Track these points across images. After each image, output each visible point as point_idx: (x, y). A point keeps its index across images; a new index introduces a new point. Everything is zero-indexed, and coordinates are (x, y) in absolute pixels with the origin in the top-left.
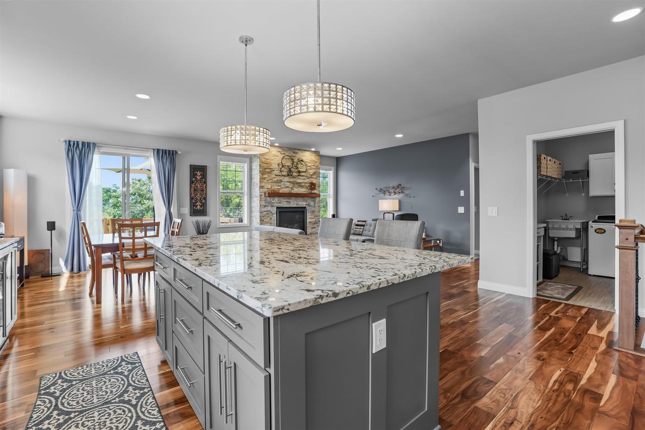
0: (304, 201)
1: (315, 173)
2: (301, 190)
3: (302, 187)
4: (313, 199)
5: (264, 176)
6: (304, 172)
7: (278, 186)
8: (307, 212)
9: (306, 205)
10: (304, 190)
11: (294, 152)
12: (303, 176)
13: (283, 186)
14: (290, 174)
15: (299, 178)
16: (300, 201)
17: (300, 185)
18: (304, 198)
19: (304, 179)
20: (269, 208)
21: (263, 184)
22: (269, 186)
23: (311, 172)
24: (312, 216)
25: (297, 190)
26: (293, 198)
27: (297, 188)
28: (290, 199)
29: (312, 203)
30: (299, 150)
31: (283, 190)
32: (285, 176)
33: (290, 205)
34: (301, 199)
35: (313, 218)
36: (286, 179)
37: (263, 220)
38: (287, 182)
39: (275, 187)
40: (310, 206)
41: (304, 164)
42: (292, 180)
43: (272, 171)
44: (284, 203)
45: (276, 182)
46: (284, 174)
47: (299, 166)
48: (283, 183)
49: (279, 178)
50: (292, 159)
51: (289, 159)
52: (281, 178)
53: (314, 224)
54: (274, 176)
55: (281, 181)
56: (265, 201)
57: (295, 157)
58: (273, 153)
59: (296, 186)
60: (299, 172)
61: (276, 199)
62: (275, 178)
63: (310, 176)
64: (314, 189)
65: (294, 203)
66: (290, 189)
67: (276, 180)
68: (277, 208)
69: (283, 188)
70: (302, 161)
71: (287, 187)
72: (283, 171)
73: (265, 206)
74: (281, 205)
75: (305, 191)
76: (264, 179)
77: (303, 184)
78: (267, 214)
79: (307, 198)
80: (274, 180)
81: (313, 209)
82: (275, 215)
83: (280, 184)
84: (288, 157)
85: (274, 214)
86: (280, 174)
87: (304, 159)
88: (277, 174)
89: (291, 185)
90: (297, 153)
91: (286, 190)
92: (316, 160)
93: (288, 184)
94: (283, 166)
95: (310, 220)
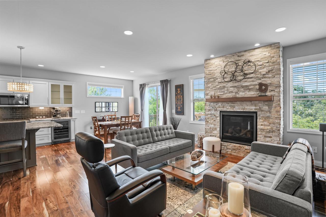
0: (252, 105)
1: (269, 71)
2: (248, 93)
3: (250, 90)
4: (267, 103)
5: (209, 85)
6: (252, 73)
7: (221, 92)
8: (258, 117)
9: (255, 109)
10: (253, 93)
11: (238, 56)
12: (251, 78)
13: (226, 92)
14: (233, 78)
15: (246, 81)
16: (247, 106)
17: (247, 88)
18: (253, 102)
19: (253, 81)
20: (213, 112)
21: (208, 92)
22: (212, 93)
23: (264, 71)
24: (266, 123)
25: (241, 94)
26: (238, 102)
27: (243, 92)
28: (234, 103)
29: (266, 108)
30: (245, 51)
31: (227, 95)
32: (228, 82)
33: (234, 109)
34: (248, 103)
35: (269, 126)
36: (230, 84)
37: (208, 121)
38: (231, 87)
39: (218, 93)
40: (262, 111)
41: (252, 64)
42: (236, 84)
43: (215, 79)
44: (228, 108)
45: (219, 89)
46: (226, 80)
47: (245, 68)
48: (226, 89)
49: (222, 85)
50: (236, 64)
51: (232, 64)
52: (224, 85)
53: (269, 132)
54: (217, 84)
55: (224, 87)
56: (209, 105)
57: (239, 60)
58: (216, 63)
59: (242, 89)
60: (245, 74)
61: (220, 104)
62: (218, 85)
63: (262, 76)
64: (266, 90)
65: (238, 108)
66: (234, 94)
67: (219, 87)
68: (221, 112)
69: (227, 93)
70: (249, 61)
71: (232, 92)
72: (225, 78)
73: (210, 110)
74: (225, 109)
75: (253, 95)
76: (209, 87)
77: (250, 87)
78: (211, 117)
79: (257, 102)
80: (217, 87)
81: (268, 114)
82: (219, 118)
83: (223, 90)
84: (232, 63)
85: (217, 117)
86: (223, 81)
87: (252, 59)
88: (220, 81)
89: (236, 90)
90: (243, 55)
91: (230, 95)
92: (272, 55)
93: (232, 89)
94: (225, 73)
95: (262, 127)
